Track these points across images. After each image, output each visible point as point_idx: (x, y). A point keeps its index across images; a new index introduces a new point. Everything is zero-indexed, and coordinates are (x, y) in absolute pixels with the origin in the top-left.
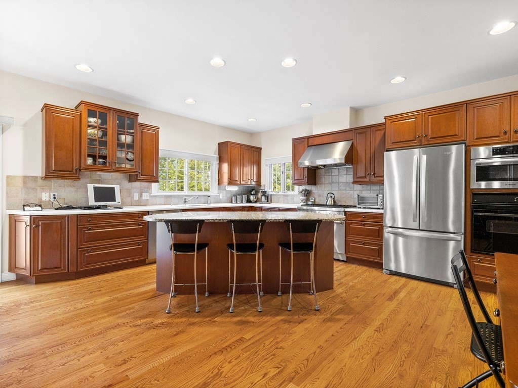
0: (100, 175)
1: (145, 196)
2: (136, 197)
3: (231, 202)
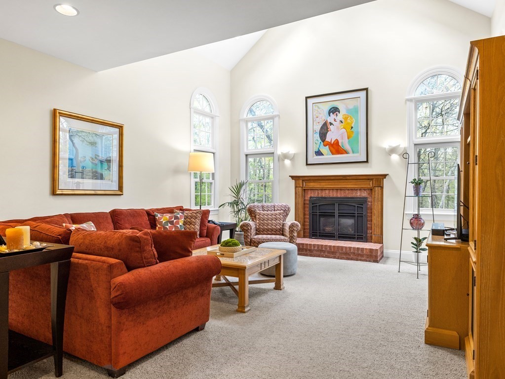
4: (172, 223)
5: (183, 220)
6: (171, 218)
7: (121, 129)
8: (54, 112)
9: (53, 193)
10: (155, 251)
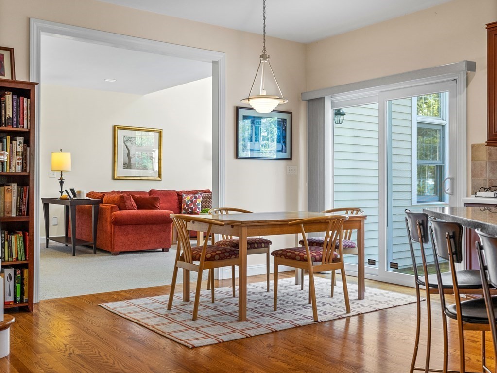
4: (192, 201)
5: (201, 199)
6: (192, 197)
7: (160, 132)
8: (114, 127)
9: (114, 178)
10: (134, 204)
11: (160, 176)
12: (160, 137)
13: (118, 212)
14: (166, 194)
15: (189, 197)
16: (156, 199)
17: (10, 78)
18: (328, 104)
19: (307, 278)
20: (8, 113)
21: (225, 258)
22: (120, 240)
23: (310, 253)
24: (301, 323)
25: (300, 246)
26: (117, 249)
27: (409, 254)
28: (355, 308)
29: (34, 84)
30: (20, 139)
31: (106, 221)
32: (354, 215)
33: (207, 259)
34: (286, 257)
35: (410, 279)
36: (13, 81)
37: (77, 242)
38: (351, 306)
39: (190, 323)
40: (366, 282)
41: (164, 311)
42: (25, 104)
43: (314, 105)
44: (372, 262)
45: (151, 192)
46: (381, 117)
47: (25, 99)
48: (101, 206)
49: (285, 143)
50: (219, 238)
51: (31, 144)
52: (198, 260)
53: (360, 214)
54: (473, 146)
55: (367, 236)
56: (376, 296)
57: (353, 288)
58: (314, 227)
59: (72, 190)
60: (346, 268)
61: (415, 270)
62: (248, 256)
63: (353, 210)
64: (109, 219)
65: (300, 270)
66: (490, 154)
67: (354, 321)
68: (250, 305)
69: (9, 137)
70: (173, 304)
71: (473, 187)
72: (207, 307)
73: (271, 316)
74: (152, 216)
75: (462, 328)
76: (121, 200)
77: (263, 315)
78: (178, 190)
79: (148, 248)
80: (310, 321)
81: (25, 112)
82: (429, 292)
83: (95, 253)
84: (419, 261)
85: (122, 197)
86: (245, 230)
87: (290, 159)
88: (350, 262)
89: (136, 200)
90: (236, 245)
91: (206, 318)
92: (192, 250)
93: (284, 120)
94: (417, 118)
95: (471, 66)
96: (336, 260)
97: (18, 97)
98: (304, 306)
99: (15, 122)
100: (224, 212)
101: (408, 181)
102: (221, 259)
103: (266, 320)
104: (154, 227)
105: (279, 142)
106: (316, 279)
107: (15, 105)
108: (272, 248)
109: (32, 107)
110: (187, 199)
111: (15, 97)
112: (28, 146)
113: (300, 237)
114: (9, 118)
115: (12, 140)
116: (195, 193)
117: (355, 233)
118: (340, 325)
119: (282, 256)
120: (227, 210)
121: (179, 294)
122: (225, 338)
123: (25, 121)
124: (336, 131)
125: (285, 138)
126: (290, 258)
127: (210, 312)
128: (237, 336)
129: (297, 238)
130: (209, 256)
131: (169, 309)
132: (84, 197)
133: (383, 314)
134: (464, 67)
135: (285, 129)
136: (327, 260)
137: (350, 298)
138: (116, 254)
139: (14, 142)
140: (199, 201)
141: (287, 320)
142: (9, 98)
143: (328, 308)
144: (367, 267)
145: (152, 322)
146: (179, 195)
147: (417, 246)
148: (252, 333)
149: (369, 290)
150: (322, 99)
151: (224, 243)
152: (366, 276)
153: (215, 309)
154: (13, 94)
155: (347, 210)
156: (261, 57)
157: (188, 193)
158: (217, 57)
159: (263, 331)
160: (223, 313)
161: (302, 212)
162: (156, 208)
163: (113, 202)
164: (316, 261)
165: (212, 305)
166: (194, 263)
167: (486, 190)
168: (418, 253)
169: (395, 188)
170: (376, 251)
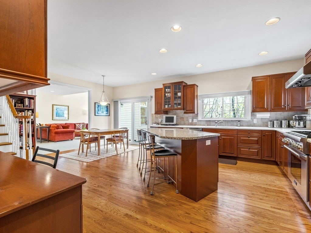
0: (176, 112)
1: (195, 121)
2: (190, 121)
3: (268, 126)
7: (68, 106)
8: (53, 105)
9: (53, 120)
10: (62, 127)
11: (68, 119)
12: (68, 108)
13: (57, 130)
14: (71, 124)
15: (78, 125)
16: (69, 126)
17: (26, 94)
18: (119, 102)
19: (114, 145)
20: (26, 104)
21: (94, 141)
22: (57, 137)
23: (116, 139)
24: (114, 155)
25: (113, 137)
26: (56, 140)
27: (138, 138)
28: (126, 150)
29: (35, 96)
30: (31, 111)
31: (52, 133)
32: (126, 129)
33: (89, 142)
34: (110, 140)
35: (138, 143)
36: (27, 95)
37: (42, 139)
38: (125, 150)
39: (85, 157)
40: (129, 145)
41: (77, 155)
42: (32, 102)
43: (116, 102)
44: (130, 140)
45: (66, 124)
46: (132, 105)
47: (32, 100)
48: (50, 128)
49: (108, 112)
50: (91, 136)
51: (35, 112)
52: (87, 142)
53: (127, 129)
54: (152, 114)
55: (129, 134)
56: (131, 148)
57: (126, 146)
58: (117, 133)
59: (40, 124)
60: (124, 142)
61: (139, 141)
62: (100, 140)
63: (125, 128)
64: (53, 132)
65: (112, 143)
66: (155, 116)
67: (126, 153)
68: (101, 152)
69: (27, 111)
70: (80, 153)
71: (152, 123)
72: (89, 153)
73: (106, 154)
74: (68, 131)
75: (146, 150)
76: (58, 127)
77: (104, 154)
78: (74, 123)
79: (66, 140)
80: (116, 154)
81: (32, 104)
82: (141, 145)
83: (48, 142)
84: (140, 140)
85: (58, 126)
86: (100, 134)
87: (109, 116)
88: (125, 140)
89: (62, 126)
90: (97, 138)
91: (89, 156)
92: (85, 139)
93: (108, 106)
94: (140, 106)
95: (152, 97)
96: (122, 140)
97: (30, 99)
98: (114, 151)
99: (29, 106)
100: (92, 130)
101: (138, 121)
102: (93, 141)
103: (105, 155)
104: (68, 134)
105: (106, 111)
106: (117, 145)
107: (29, 102)
108: (106, 138)
109: (35, 103)
110: (77, 126)
111: (29, 99)
112: (33, 113)
113: (113, 135)
114: (27, 105)
115: (28, 111)
116: (80, 124)
117: (126, 134)
118: (123, 155)
119: (109, 140)
120: (93, 129)
121: (81, 151)
122: (96, 160)
123: (32, 106)
124: (121, 109)
125: (108, 110)
126: (111, 140)
127: (90, 154)
128: (99, 159)
129: (112, 135)
130: (90, 141)
131: (78, 154)
132: (44, 126)
133: (133, 151)
134: (150, 97)
135: (108, 108)
136: (120, 140)
137: (125, 148)
138: (56, 142)
139: (28, 112)
140: (81, 126)
141: (110, 154)
142: (27, 100)
143: (120, 151)
144: (129, 141)
145: (75, 158)
146: (75, 125)
147: (139, 136)
148: (102, 158)
149: (129, 147)
150: (118, 101)
151: (93, 137)
152: (129, 143)
153: (91, 154)
154: (28, 98)
155: (124, 128)
156: (103, 92)
157: (77, 124)
158: (90, 90)
159: (105, 157)
160: (94, 154)
161: (112, 129)
162: (69, 128)
163: (55, 127)
164: (117, 140)
165: (90, 153)
166: (86, 142)
167: (155, 123)
168: (139, 138)
169: (135, 122)
170: (131, 137)
